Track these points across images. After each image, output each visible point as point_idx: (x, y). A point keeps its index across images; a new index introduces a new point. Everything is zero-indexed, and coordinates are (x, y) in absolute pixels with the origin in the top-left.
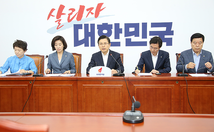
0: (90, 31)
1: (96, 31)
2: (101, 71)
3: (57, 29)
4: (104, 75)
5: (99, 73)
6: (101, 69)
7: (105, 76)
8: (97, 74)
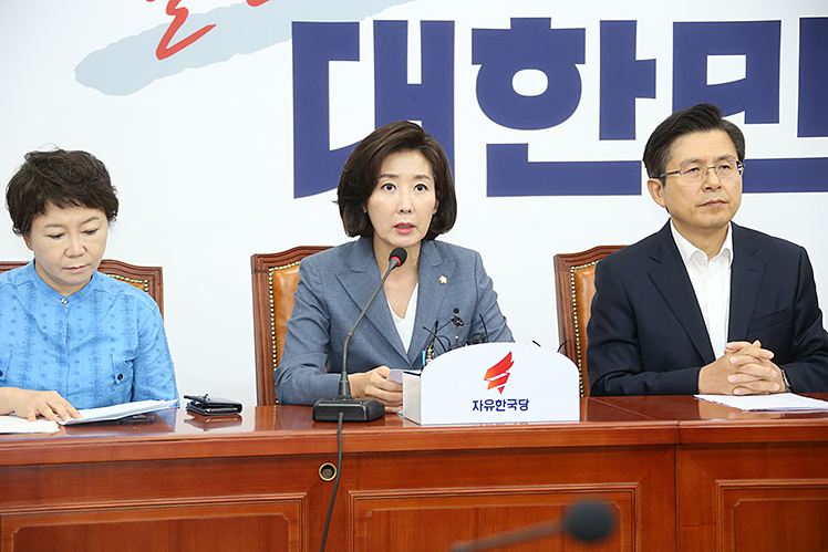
0: (414, 75)
1: (466, 74)
2: (504, 380)
3: (163, 52)
4: (525, 405)
6: (506, 363)
7: (537, 416)
8: (476, 402)
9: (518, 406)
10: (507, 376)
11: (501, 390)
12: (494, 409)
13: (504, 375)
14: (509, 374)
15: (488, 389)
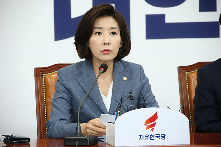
5: (149, 132)
8: (140, 136)
9: (161, 138)
11: (152, 130)
13: (153, 123)
14: (156, 122)
15: (146, 129)
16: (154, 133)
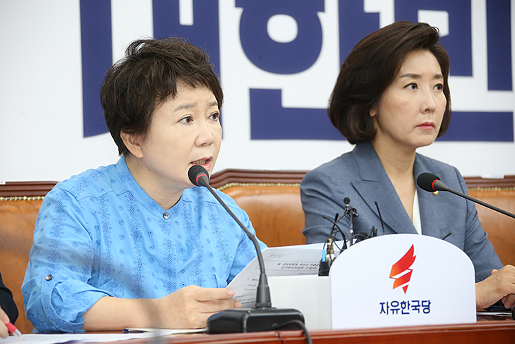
2: (407, 278)
4: (427, 307)
8: (382, 304)
9: (421, 309)
10: (410, 274)
11: (405, 289)
12: (400, 312)
13: (407, 271)
14: (412, 270)
15: (394, 288)
16: (409, 297)
